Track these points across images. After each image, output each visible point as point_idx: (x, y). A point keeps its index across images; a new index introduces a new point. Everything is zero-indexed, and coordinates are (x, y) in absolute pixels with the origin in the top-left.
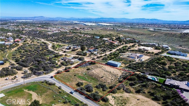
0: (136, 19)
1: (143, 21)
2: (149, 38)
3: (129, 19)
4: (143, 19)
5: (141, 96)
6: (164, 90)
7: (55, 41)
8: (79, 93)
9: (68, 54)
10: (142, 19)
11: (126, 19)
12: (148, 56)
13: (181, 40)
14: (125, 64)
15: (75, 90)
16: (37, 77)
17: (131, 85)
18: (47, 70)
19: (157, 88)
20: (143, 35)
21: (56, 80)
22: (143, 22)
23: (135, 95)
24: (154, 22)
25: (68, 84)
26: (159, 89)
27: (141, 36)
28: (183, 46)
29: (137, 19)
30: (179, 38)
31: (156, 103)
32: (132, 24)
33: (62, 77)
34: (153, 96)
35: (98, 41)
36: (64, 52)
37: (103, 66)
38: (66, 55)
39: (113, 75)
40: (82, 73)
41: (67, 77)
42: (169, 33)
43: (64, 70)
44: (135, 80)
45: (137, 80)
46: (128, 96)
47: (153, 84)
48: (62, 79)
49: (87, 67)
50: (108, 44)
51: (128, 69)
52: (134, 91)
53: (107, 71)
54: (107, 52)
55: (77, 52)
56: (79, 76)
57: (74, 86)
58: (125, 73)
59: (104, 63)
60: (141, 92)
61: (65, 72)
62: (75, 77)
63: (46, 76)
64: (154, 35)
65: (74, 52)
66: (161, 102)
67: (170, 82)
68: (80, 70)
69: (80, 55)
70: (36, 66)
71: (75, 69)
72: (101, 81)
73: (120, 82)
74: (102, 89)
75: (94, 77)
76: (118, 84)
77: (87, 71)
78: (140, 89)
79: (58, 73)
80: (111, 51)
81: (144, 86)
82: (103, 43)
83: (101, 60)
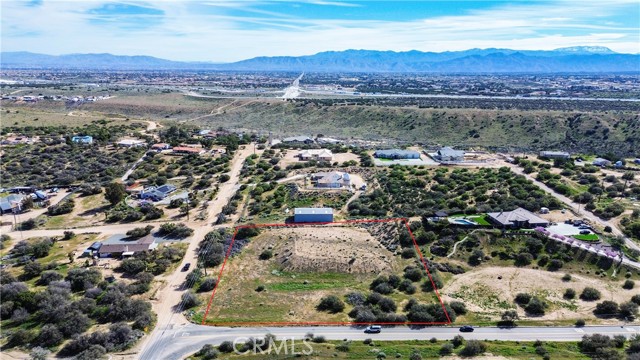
0: (76, 56)
1: (105, 63)
3: (50, 57)
4: (105, 57)
5: (490, 268)
6: (513, 239)
9: (75, 231)
12: (350, 172)
13: (305, 119)
14: (338, 208)
15: (350, 324)
16: (138, 357)
17: (442, 252)
18: (130, 315)
19: (498, 240)
22: (105, 66)
23: (480, 272)
24: (149, 67)
25: (293, 318)
26: (502, 239)
29: (83, 56)
30: (297, 116)
31: (532, 270)
32: (88, 76)
33: (222, 312)
34: (508, 258)
35: (108, 152)
36: (28, 226)
37: (290, 230)
38: (68, 236)
39: (360, 245)
40: (263, 273)
41: (247, 305)
42: (259, 104)
43: (181, 288)
44: (433, 240)
45: (439, 238)
46: (475, 281)
47: (482, 234)
48: (246, 317)
49: (251, 252)
50: (168, 159)
51: (365, 219)
52: (465, 265)
53: (331, 242)
54: (216, 186)
55: (87, 213)
56: (273, 286)
57: (325, 316)
58: (377, 230)
59: (281, 222)
60: (480, 259)
61: (199, 291)
62: (269, 294)
63: (165, 336)
64: (219, 111)
65: (74, 214)
66: (534, 263)
67: (506, 218)
68: (242, 267)
69: (131, 219)
70: (25, 321)
71: (217, 270)
72: (361, 273)
73: (406, 255)
74: (400, 290)
75: (324, 270)
76: (411, 262)
77: (267, 262)
78: (471, 254)
79: (187, 305)
80: (224, 179)
81: (469, 245)
82: (145, 159)
83: (251, 214)
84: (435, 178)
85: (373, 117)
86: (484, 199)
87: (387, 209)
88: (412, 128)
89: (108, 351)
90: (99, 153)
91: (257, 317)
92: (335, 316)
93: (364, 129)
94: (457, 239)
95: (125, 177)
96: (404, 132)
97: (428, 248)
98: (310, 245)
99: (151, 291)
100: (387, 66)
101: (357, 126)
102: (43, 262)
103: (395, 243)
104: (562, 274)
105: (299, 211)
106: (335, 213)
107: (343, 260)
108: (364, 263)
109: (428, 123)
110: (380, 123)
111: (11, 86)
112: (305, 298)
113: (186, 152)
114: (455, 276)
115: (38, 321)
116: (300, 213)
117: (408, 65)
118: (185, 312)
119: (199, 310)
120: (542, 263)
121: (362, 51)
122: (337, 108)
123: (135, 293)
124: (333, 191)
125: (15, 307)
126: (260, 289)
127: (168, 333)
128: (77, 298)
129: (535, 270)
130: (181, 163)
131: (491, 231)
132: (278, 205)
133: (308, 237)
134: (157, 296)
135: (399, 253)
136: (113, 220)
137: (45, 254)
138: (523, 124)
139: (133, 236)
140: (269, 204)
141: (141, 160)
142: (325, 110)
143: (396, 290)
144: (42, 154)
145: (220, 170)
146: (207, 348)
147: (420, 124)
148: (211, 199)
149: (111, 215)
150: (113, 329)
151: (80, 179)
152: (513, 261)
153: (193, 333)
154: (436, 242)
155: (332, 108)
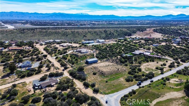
17: (132, 63)
26: (140, 58)
34: (144, 61)
40: (100, 78)
41: (110, 86)
46: (145, 67)
47: (136, 57)
49: (89, 74)
53: (106, 66)
58: (111, 61)
68: (93, 78)
72: (122, 72)
74: (135, 73)
75: (114, 73)
76: (129, 67)
77: (97, 75)
78: (138, 62)
81: (136, 60)
87: (106, 56)
88: (67, 36)
103: (120, 63)
107: (116, 70)
108: (121, 69)
112: (120, 80)
116: (90, 61)
117: (35, 17)
118: (99, 93)
121: (17, 12)
126: (107, 82)
132: (78, 60)
135: (124, 65)
138: (95, 33)
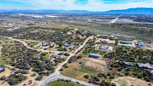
2: (92, 28)
3: (67, 11)
5: (130, 77)
6: (141, 71)
7: (24, 39)
8: (93, 83)
9: (52, 51)
10: (76, 10)
11: (63, 10)
12: (110, 46)
13: (113, 29)
14: (102, 55)
15: (88, 82)
16: (49, 78)
17: (119, 70)
18: (51, 70)
19: (136, 70)
20: (86, 26)
21: (65, 76)
22: (76, 13)
23: (127, 77)
24: (85, 13)
25: (78, 78)
26: (137, 70)
27: (85, 26)
28: (117, 34)
29: (72, 11)
30: (112, 28)
31: (141, 80)
32: (72, 16)
33: (67, 73)
34: (136, 76)
35: (64, 35)
36: (45, 49)
37: (88, 58)
38: (50, 52)
39: (101, 65)
40: (78, 67)
41: (71, 73)
42: (103, 24)
43: (62, 66)
44: (119, 67)
45: (121, 67)
46: (123, 79)
47: (132, 68)
48: (70, 75)
49: (78, 61)
50: (74, 38)
51: (107, 59)
52: (124, 75)
53: (95, 63)
54: (80, 45)
55: (56, 48)
56: (78, 70)
57: (84, 79)
58: (108, 62)
59: (88, 56)
60: (128, 74)
61: (65, 68)
62: (77, 72)
63: (55, 75)
64: (94, 25)
65: (53, 48)
66: (143, 78)
67: (141, 65)
68: (75, 65)
69: (61, 51)
70: (37, 67)
71: (70, 64)
72: (98, 71)
73: (110, 69)
74: (104, 77)
75: (90, 69)
76: (110, 71)
77: (80, 64)
78: (127, 72)
79: (61, 70)
80: (82, 44)
81: (127, 70)
82: (70, 38)
83: (83, 53)
84: (131, 51)
85: (132, 29)
86: (141, 59)
87: (113, 57)
88: (143, 33)
89: (45, 75)
90: (63, 35)
91: (71, 76)
92: (86, 79)
93: (128, 33)
94: (125, 68)
95: (65, 41)
96: (140, 34)
97: (117, 69)
98: (90, 62)
99: (57, 66)
100: (149, 12)
101: (126, 32)
102: (44, 57)
103: (110, 66)
104: (149, 83)
105: (92, 54)
106: (101, 56)
107: (95, 68)
108: (99, 69)
109: (148, 32)
110: (134, 31)
111: (57, 18)
112: (83, 74)
113: (78, 37)
114: (119, 77)
115: (38, 67)
116: (92, 55)
118: (60, 71)
119: (63, 72)
120: (145, 79)
122: (123, 26)
123: (54, 66)
124: (103, 50)
125: (36, 64)
126: (75, 70)
127: (56, 75)
128: (46, 64)
129: (142, 80)
130: (76, 39)
131: (135, 68)
132: (89, 52)
133: (91, 61)
134: (57, 67)
135: (109, 69)
136: (58, 50)
137: (45, 55)
139: (60, 54)
140: (87, 52)
141: (69, 38)
142: (119, 27)
143: (103, 77)
144: (54, 35)
145: (82, 42)
146: (59, 79)
147: (145, 33)
148: (77, 48)
149: (58, 49)
150: (47, 72)
151: (57, 41)
152: (137, 77)
153: (59, 76)
154: (120, 68)
155: (121, 26)
